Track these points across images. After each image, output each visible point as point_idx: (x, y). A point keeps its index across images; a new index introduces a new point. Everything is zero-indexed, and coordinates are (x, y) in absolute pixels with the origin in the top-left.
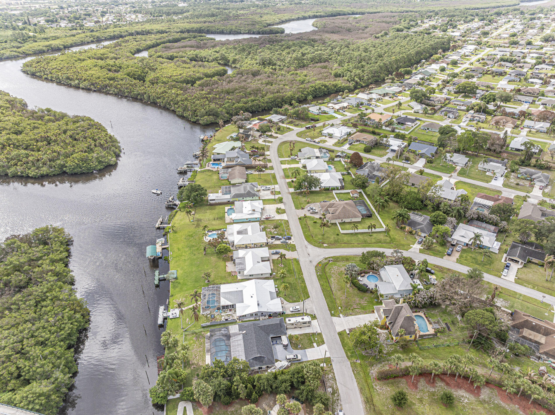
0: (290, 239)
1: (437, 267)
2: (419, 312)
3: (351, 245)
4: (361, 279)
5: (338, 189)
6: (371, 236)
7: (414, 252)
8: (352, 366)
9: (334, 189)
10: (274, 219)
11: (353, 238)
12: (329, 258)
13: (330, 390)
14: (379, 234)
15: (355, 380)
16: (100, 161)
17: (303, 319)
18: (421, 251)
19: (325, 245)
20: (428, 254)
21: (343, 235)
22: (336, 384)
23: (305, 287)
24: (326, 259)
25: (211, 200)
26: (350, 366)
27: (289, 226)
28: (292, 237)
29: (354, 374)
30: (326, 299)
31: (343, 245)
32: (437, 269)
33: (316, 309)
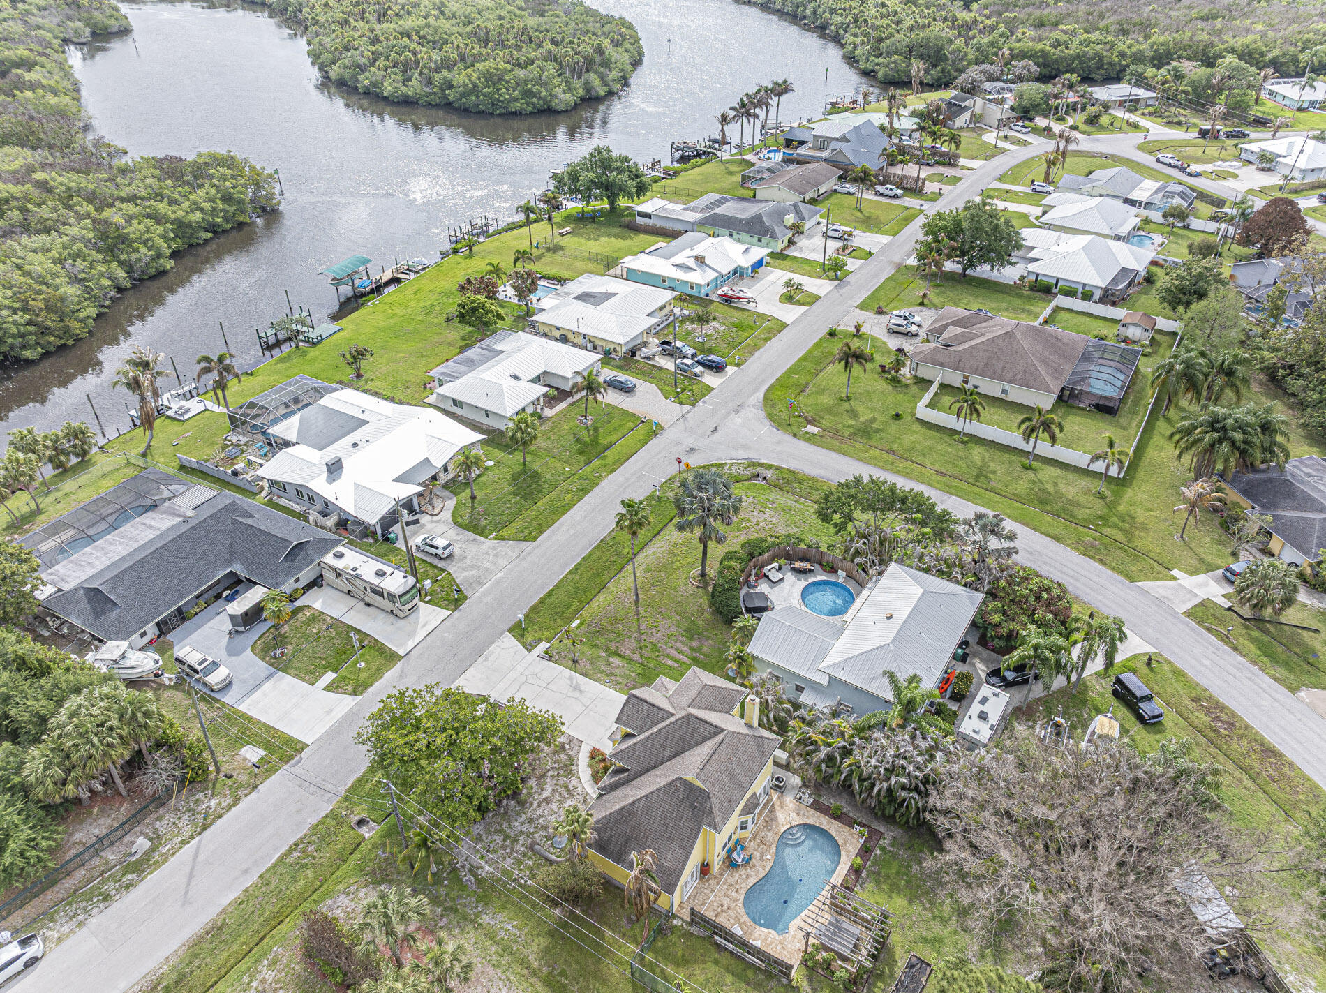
0: (717, 368)
1: (1213, 707)
2: (851, 823)
3: (902, 465)
4: (775, 576)
5: (1087, 296)
6: (1029, 468)
7: (1160, 602)
8: (314, 828)
9: (1070, 293)
10: (748, 307)
11: (947, 448)
12: (769, 467)
13: (142, 844)
14: (1071, 476)
15: (252, 878)
16: (530, 91)
17: (381, 574)
18: (1203, 614)
19: (812, 429)
20: (1225, 639)
21: (916, 427)
22: (183, 843)
23: (567, 507)
24: (752, 464)
25: (641, 214)
26: (313, 821)
27: (767, 339)
28: (730, 370)
29: (281, 859)
30: (576, 569)
31: (877, 453)
32: (1201, 718)
33: (499, 581)
